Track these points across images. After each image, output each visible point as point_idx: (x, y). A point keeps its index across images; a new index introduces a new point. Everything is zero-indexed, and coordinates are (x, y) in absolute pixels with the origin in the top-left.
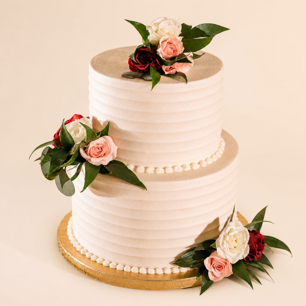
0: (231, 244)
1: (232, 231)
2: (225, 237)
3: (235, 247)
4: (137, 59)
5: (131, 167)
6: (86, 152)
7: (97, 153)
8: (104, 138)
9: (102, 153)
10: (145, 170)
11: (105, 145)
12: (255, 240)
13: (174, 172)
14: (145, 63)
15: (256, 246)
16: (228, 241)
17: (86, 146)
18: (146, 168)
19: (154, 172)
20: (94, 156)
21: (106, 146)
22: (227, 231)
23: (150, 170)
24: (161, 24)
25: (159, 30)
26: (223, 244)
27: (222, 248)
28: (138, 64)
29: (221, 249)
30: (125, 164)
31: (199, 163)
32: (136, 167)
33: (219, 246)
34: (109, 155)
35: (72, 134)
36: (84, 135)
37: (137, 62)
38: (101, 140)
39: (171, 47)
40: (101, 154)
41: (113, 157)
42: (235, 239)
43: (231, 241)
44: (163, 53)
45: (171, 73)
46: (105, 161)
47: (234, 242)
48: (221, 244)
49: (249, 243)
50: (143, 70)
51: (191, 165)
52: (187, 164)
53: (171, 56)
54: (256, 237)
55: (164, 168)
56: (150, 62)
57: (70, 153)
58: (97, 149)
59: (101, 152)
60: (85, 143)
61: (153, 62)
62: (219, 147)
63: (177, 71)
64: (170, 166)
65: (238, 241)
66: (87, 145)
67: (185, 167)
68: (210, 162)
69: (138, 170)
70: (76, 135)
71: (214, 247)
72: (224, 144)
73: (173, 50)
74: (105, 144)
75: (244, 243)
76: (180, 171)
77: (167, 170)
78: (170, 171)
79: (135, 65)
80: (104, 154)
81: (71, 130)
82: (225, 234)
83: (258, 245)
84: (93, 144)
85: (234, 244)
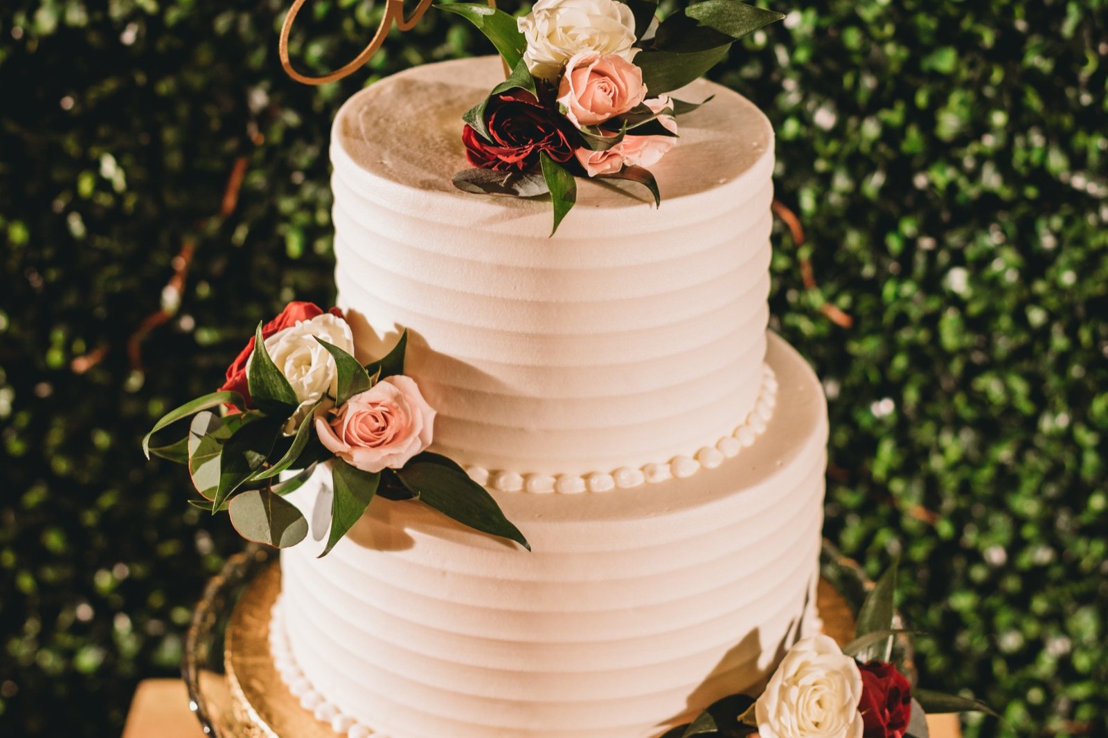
0: (805, 714)
1: (807, 669)
2: (783, 691)
3: (817, 725)
4: (493, 129)
5: (479, 475)
6: (335, 431)
7: (372, 432)
8: (391, 382)
9: (389, 433)
10: (525, 484)
11: (397, 408)
12: (882, 695)
13: (616, 486)
14: (521, 143)
15: (883, 714)
16: (794, 702)
17: (334, 411)
18: (526, 477)
19: (553, 491)
20: (361, 443)
21: (400, 409)
22: (792, 671)
23: (543, 484)
24: (561, 11)
25: (559, 31)
26: (779, 712)
27: (777, 727)
28: (496, 145)
29: (772, 728)
30: (460, 463)
31: (696, 457)
32: (494, 475)
33: (765, 720)
34: (411, 440)
35: (288, 370)
36: (326, 375)
37: (492, 137)
38: (382, 391)
39: (606, 85)
40: (383, 438)
41: (423, 443)
42: (816, 697)
43: (806, 702)
44: (580, 107)
45: (607, 170)
46: (398, 457)
47: (814, 707)
48: (771, 715)
49: (860, 708)
50: (514, 165)
51: (671, 462)
52: (660, 461)
53: (608, 115)
54: (884, 685)
55: (587, 477)
56: (538, 138)
57: (284, 431)
58: (372, 420)
59: (384, 429)
60: (333, 399)
61: (548, 140)
62: (760, 399)
63: (627, 163)
64: (604, 469)
65: (826, 704)
66: (339, 407)
67: (652, 473)
68: (732, 451)
69: (502, 481)
70: (301, 375)
71: (748, 722)
72: (773, 386)
73: (612, 94)
74: (395, 404)
75: (844, 709)
76: (635, 485)
77: (594, 482)
78: (603, 484)
79: (488, 149)
80: (395, 436)
81: (283, 358)
82: (787, 681)
83: (890, 711)
84: (357, 406)
85: (815, 713)
